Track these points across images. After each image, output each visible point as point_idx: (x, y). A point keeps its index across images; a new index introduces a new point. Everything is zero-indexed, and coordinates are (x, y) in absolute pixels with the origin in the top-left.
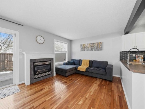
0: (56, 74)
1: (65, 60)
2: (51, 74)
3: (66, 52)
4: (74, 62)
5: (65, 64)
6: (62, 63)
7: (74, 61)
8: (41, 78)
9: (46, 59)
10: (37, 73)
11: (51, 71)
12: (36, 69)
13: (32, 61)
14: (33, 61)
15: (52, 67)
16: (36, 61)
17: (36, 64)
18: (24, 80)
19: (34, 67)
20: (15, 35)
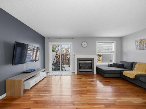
0: (97, 73)
1: (111, 61)
2: (92, 71)
3: (113, 52)
5: (110, 66)
6: (107, 63)
7: (124, 63)
8: (84, 73)
9: (88, 59)
10: (81, 68)
11: (91, 69)
12: (81, 65)
14: (79, 60)
15: (93, 66)
16: (81, 60)
17: (80, 62)
19: (80, 63)
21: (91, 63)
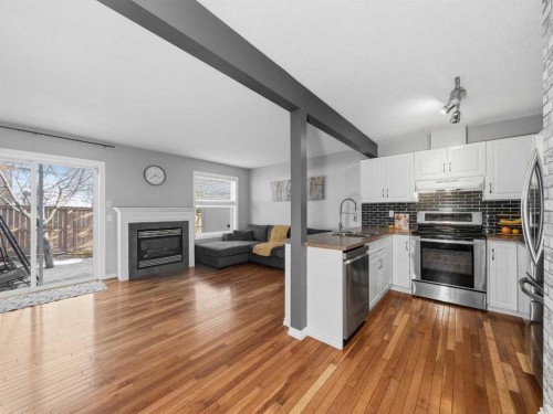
1: (229, 226)
2: (181, 261)
3: (233, 203)
4: (252, 232)
6: (220, 234)
7: (254, 230)
8: (157, 269)
9: (173, 223)
10: (146, 256)
11: (181, 253)
12: (143, 247)
13: (135, 229)
14: (137, 228)
15: (184, 244)
16: (144, 228)
17: (145, 234)
18: (116, 271)
19: (139, 240)
20: (97, 169)
21: (181, 237)
